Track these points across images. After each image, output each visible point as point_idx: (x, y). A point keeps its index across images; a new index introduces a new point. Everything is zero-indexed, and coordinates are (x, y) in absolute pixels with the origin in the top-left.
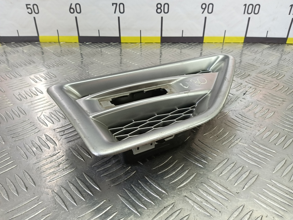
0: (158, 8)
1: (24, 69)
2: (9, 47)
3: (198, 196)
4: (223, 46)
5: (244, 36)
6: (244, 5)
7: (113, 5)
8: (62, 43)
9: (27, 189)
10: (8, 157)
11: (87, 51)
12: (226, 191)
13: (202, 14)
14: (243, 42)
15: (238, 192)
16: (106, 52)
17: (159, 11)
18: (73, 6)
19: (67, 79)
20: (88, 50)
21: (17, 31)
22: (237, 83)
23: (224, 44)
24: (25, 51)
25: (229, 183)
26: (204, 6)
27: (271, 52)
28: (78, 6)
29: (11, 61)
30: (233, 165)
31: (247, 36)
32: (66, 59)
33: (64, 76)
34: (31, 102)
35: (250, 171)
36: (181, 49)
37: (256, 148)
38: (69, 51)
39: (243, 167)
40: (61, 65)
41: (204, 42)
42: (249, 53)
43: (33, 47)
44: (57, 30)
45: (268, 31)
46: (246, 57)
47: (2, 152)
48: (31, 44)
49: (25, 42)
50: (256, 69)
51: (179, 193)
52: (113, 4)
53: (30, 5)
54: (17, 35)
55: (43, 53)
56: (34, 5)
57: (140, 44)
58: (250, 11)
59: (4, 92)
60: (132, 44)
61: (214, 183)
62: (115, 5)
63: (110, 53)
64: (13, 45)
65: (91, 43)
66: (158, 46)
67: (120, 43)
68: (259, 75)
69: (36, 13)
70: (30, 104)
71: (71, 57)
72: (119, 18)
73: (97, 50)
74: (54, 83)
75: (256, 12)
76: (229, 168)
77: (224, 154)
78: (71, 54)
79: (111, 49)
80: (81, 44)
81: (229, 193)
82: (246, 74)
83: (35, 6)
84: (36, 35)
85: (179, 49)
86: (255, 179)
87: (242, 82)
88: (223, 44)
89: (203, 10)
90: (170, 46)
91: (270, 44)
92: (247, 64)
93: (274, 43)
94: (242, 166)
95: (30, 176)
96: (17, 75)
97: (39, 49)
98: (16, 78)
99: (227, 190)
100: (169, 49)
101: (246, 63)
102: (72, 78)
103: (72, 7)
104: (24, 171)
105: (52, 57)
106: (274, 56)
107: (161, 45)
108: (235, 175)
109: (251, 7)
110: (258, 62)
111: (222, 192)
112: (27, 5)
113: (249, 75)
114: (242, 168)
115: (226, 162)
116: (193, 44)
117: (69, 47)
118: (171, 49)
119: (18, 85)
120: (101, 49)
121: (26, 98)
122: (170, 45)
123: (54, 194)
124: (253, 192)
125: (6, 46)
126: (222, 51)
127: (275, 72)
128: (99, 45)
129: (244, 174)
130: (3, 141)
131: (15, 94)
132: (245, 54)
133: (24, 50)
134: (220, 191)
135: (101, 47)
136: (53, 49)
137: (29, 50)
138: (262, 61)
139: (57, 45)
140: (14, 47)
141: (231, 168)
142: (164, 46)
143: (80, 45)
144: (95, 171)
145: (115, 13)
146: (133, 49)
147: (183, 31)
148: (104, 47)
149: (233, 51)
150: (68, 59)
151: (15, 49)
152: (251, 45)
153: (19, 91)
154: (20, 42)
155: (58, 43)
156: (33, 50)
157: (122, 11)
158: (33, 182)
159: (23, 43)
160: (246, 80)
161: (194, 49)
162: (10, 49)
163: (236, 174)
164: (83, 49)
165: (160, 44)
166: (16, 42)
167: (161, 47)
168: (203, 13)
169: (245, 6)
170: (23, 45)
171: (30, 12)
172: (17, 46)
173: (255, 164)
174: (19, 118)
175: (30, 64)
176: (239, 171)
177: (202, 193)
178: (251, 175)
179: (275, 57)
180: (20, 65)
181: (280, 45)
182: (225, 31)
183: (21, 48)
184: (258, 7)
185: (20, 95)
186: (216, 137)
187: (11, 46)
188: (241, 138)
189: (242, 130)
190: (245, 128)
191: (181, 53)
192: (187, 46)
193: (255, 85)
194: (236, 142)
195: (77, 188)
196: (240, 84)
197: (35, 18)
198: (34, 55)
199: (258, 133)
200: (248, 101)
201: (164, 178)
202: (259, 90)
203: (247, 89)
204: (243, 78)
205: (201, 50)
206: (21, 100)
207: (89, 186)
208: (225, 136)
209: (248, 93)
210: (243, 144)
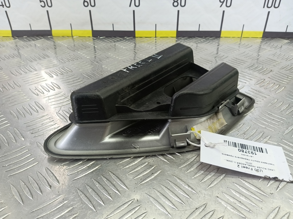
0: (175, 1)
1: (38, 63)
2: (22, 41)
3: (231, 197)
4: (240, 41)
5: (263, 31)
8: (75, 37)
9: (51, 188)
10: (29, 154)
11: (101, 45)
12: (259, 192)
13: (220, 8)
14: (261, 36)
15: (271, 193)
16: (121, 47)
17: (176, 4)
19: (84, 74)
20: (103, 44)
21: (30, 24)
22: (259, 79)
23: (242, 39)
24: (39, 45)
27: (291, 47)
29: (25, 55)
31: (266, 31)
32: (81, 54)
33: (80, 70)
34: (49, 97)
36: (197, 44)
37: (286, 147)
38: (84, 46)
40: (76, 59)
41: (221, 36)
42: (269, 49)
43: (46, 41)
44: (71, 24)
45: (288, 26)
46: (266, 52)
47: (22, 148)
48: (44, 38)
49: (38, 36)
50: (278, 64)
51: (210, 193)
54: (29, 29)
57: (155, 38)
58: (269, 5)
59: (19, 86)
60: (147, 38)
61: (246, 184)
63: (125, 47)
64: (25, 40)
65: (104, 37)
66: (173, 40)
67: (134, 37)
68: (281, 71)
69: (49, 7)
70: (47, 99)
71: (85, 51)
72: (134, 11)
73: (111, 44)
74: (70, 78)
75: (276, 6)
78: (86, 48)
79: (126, 44)
81: (263, 193)
82: (267, 69)
84: (49, 29)
85: (196, 43)
87: (265, 78)
88: (241, 39)
89: (222, 3)
90: (186, 41)
91: (290, 39)
92: (268, 59)
95: (53, 173)
96: (32, 70)
97: (52, 43)
98: (31, 72)
99: (261, 191)
101: (267, 58)
102: (89, 73)
104: (46, 169)
105: (66, 52)
107: (177, 40)
110: (279, 57)
111: (255, 193)
113: (271, 70)
116: (210, 39)
117: (83, 41)
119: (34, 80)
121: (43, 93)
122: (186, 39)
123: (80, 193)
124: (288, 192)
125: (19, 40)
126: (239, 46)
128: (114, 40)
130: (22, 137)
131: (31, 89)
132: (265, 49)
133: (37, 44)
134: (253, 192)
135: (115, 42)
136: (67, 43)
137: (42, 44)
138: (283, 57)
139: (71, 39)
140: (27, 41)
142: (180, 40)
143: (94, 39)
144: (121, 169)
145: (130, 6)
146: (148, 44)
147: (199, 25)
148: (118, 41)
149: (252, 46)
150: (83, 54)
151: (27, 43)
152: (270, 40)
153: (36, 85)
154: (32, 36)
155: (71, 37)
156: (46, 44)
157: (137, 4)
158: (56, 180)
159: (35, 37)
160: (269, 75)
161: (211, 43)
162: (23, 43)
164: (97, 43)
165: (175, 38)
166: (28, 36)
168: (221, 6)
170: (35, 39)
171: (43, 5)
172: (29, 40)
174: (37, 114)
175: (44, 58)
177: (234, 193)
180: (34, 59)
182: (244, 25)
183: (33, 42)
185: (36, 90)
186: (244, 135)
187: (23, 40)
188: (270, 136)
189: (270, 128)
190: (273, 125)
191: (198, 47)
192: (204, 41)
193: (279, 81)
194: (264, 140)
195: (103, 186)
196: (263, 80)
197: (47, 11)
198: (48, 49)
199: (287, 131)
200: (273, 97)
201: (193, 177)
202: (284, 86)
203: (270, 85)
204: (265, 73)
205: (218, 45)
206: (38, 95)
207: (116, 185)
208: (253, 133)
209: (272, 89)
210: (273, 143)
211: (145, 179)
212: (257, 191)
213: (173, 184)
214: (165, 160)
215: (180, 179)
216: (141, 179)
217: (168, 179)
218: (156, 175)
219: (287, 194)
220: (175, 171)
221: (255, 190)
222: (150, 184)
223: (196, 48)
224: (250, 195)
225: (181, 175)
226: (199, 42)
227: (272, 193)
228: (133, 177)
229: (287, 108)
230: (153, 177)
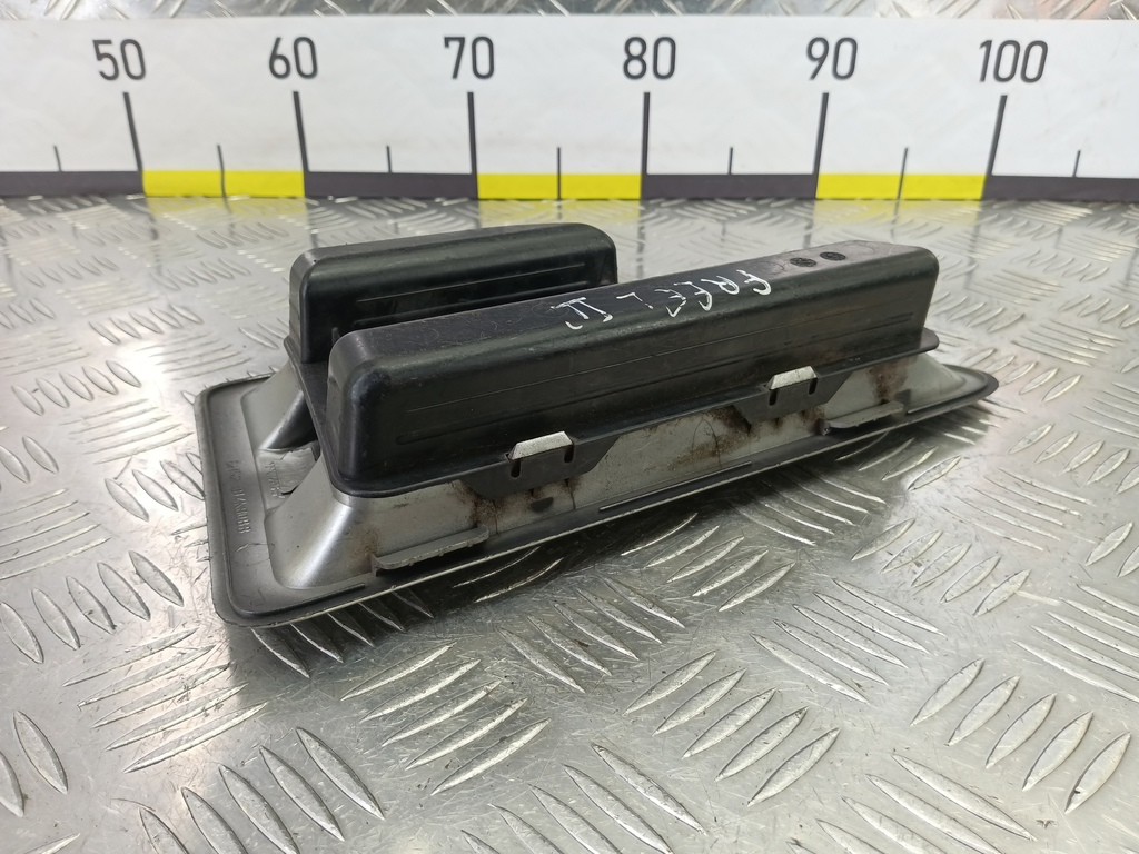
0: (631, 58)
1: (68, 292)
2: (20, 212)
3: (857, 842)
4: (896, 212)
5: (982, 171)
6: (983, 45)
7: (447, 45)
8: (235, 198)
9: (23, 806)
11: (337, 227)
12: (988, 817)
13: (813, 82)
14: (978, 194)
15: (1045, 820)
17: (635, 67)
18: (286, 49)
19: (248, 330)
20: (344, 223)
21: (56, 149)
22: (975, 347)
23: (903, 204)
24: (84, 228)
25: (998, 774)
26: (818, 50)
27: (1096, 231)
28: (304, 48)
29: (21, 262)
30: (1005, 692)
31: (996, 171)
32: (251, 257)
33: (238, 317)
34: (86, 418)
35: (1092, 719)
36: (723, 222)
37: (1101, 616)
38: (265, 228)
39: (1054, 700)
40: (225, 277)
41: (819, 195)
42: (1009, 237)
43: (119, 212)
44: (219, 148)
45: (1079, 153)
46: (999, 249)
48: (109, 202)
49: (85, 194)
50: (1048, 293)
51: (763, 827)
52: (447, 41)
53: (108, 42)
54: (53, 168)
55: (155, 234)
56: (124, 43)
57: (556, 204)
58: (1005, 71)
60: (524, 204)
61: (929, 780)
62: (455, 46)
64: (33, 207)
65: (353, 199)
66: (629, 211)
67: (475, 198)
68: (1064, 317)
69: (133, 77)
70: (79, 426)
71: (269, 248)
72: (471, 96)
73: (379, 224)
74: (191, 345)
75: (1031, 73)
76: (991, 704)
77: (960, 644)
78: (271, 238)
79: (437, 223)
80: (315, 203)
81: (1004, 823)
82: (1005, 313)
83: (130, 49)
84: (132, 167)
85: (718, 220)
86: (1117, 758)
87: (997, 345)
88: (897, 205)
89: (815, 64)
90: (678, 212)
91: (1090, 205)
92: (1009, 276)
93: (1107, 203)
94: (1051, 698)
95: (43, 739)
96: (37, 316)
97: (142, 221)
98: (31, 327)
99: (995, 812)
100: (676, 220)
101: (1005, 271)
102: (271, 327)
103: (280, 51)
104: (21, 719)
105: (191, 250)
106: (1115, 246)
107: (642, 208)
108: (1023, 739)
109: (1009, 51)
110: (1053, 268)
111: (971, 821)
112: (97, 43)
113: (1023, 316)
114: (1052, 706)
115: (973, 677)
116: (773, 205)
117: (264, 213)
118: (687, 223)
119: (37, 354)
120: (398, 220)
121: (64, 404)
122: (680, 206)
124: (1118, 817)
125: (7, 210)
126: (892, 231)
127: (1130, 307)
128: (390, 208)
129: (1064, 733)
131: (18, 388)
132: (994, 240)
133: (78, 225)
134: (960, 818)
135: (394, 215)
136: (198, 220)
137: (98, 225)
138: (1070, 267)
139: (216, 206)
140: (38, 214)
141: (998, 705)
142: (657, 210)
143: (310, 207)
144: (357, 720)
145: (455, 75)
147: (732, 150)
148: (406, 213)
149: (941, 228)
150: (259, 258)
151: (39, 220)
152: (1015, 207)
153: (40, 374)
155: (221, 200)
156: (115, 222)
157: (483, 68)
158: (56, 772)
159: (77, 198)
160: (1015, 333)
161: (779, 221)
162: (21, 219)
163: (1027, 733)
164: (322, 220)
165: (637, 203)
166: (47, 196)
167: (642, 213)
168: (813, 76)
169: (984, 49)
170: (75, 207)
171: (110, 71)
172: (49, 211)
173: (1110, 688)
174: (25, 485)
175: (96, 273)
176: (1039, 720)
177: (876, 825)
178: (1096, 739)
179: (1118, 252)
180: (54, 276)
181: (1130, 209)
182: (906, 150)
183: (65, 216)
184: (1037, 52)
185: (39, 392)
186: (915, 567)
187: (24, 209)
188: (1026, 573)
189: (1028, 540)
190: (1040, 527)
191: (727, 237)
192: (750, 212)
193: (1054, 354)
194: (1005, 587)
195: (264, 800)
196: (991, 352)
197: (126, 96)
198: (118, 240)
199: (1099, 548)
200: (1035, 417)
201: (687, 755)
202: (1076, 375)
203: (1021, 370)
204: (998, 327)
205: (809, 227)
206: (43, 410)
207: (325, 794)
208: (954, 562)
209: (1030, 386)
210: (1040, 599)
211: (468, 767)
212: (976, 812)
213: (594, 786)
214: (563, 679)
215: (629, 761)
216: (447, 767)
217: (572, 762)
218: (517, 745)
219: (1119, 825)
220: (607, 728)
221: (970, 808)
222: (485, 789)
223: (723, 240)
224: (946, 830)
225: (634, 745)
226: (730, 218)
227: (1049, 822)
228: (411, 757)
229: (1096, 460)
230: (503, 755)
